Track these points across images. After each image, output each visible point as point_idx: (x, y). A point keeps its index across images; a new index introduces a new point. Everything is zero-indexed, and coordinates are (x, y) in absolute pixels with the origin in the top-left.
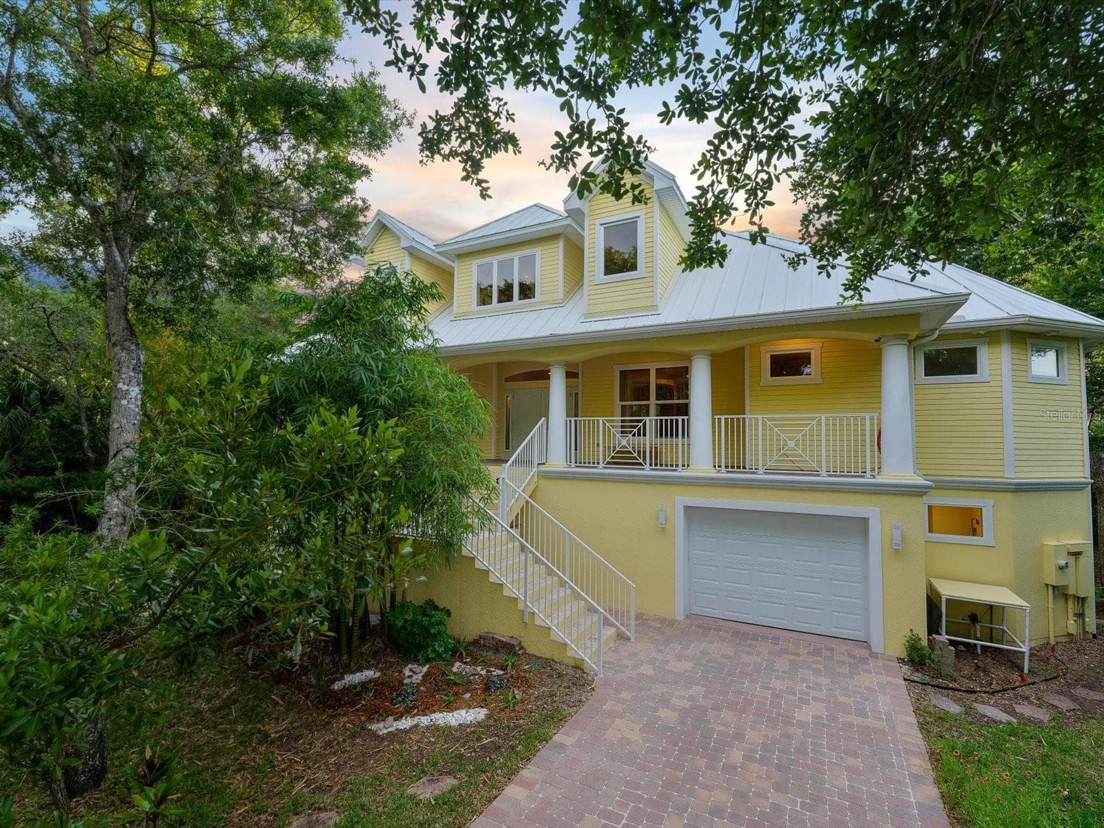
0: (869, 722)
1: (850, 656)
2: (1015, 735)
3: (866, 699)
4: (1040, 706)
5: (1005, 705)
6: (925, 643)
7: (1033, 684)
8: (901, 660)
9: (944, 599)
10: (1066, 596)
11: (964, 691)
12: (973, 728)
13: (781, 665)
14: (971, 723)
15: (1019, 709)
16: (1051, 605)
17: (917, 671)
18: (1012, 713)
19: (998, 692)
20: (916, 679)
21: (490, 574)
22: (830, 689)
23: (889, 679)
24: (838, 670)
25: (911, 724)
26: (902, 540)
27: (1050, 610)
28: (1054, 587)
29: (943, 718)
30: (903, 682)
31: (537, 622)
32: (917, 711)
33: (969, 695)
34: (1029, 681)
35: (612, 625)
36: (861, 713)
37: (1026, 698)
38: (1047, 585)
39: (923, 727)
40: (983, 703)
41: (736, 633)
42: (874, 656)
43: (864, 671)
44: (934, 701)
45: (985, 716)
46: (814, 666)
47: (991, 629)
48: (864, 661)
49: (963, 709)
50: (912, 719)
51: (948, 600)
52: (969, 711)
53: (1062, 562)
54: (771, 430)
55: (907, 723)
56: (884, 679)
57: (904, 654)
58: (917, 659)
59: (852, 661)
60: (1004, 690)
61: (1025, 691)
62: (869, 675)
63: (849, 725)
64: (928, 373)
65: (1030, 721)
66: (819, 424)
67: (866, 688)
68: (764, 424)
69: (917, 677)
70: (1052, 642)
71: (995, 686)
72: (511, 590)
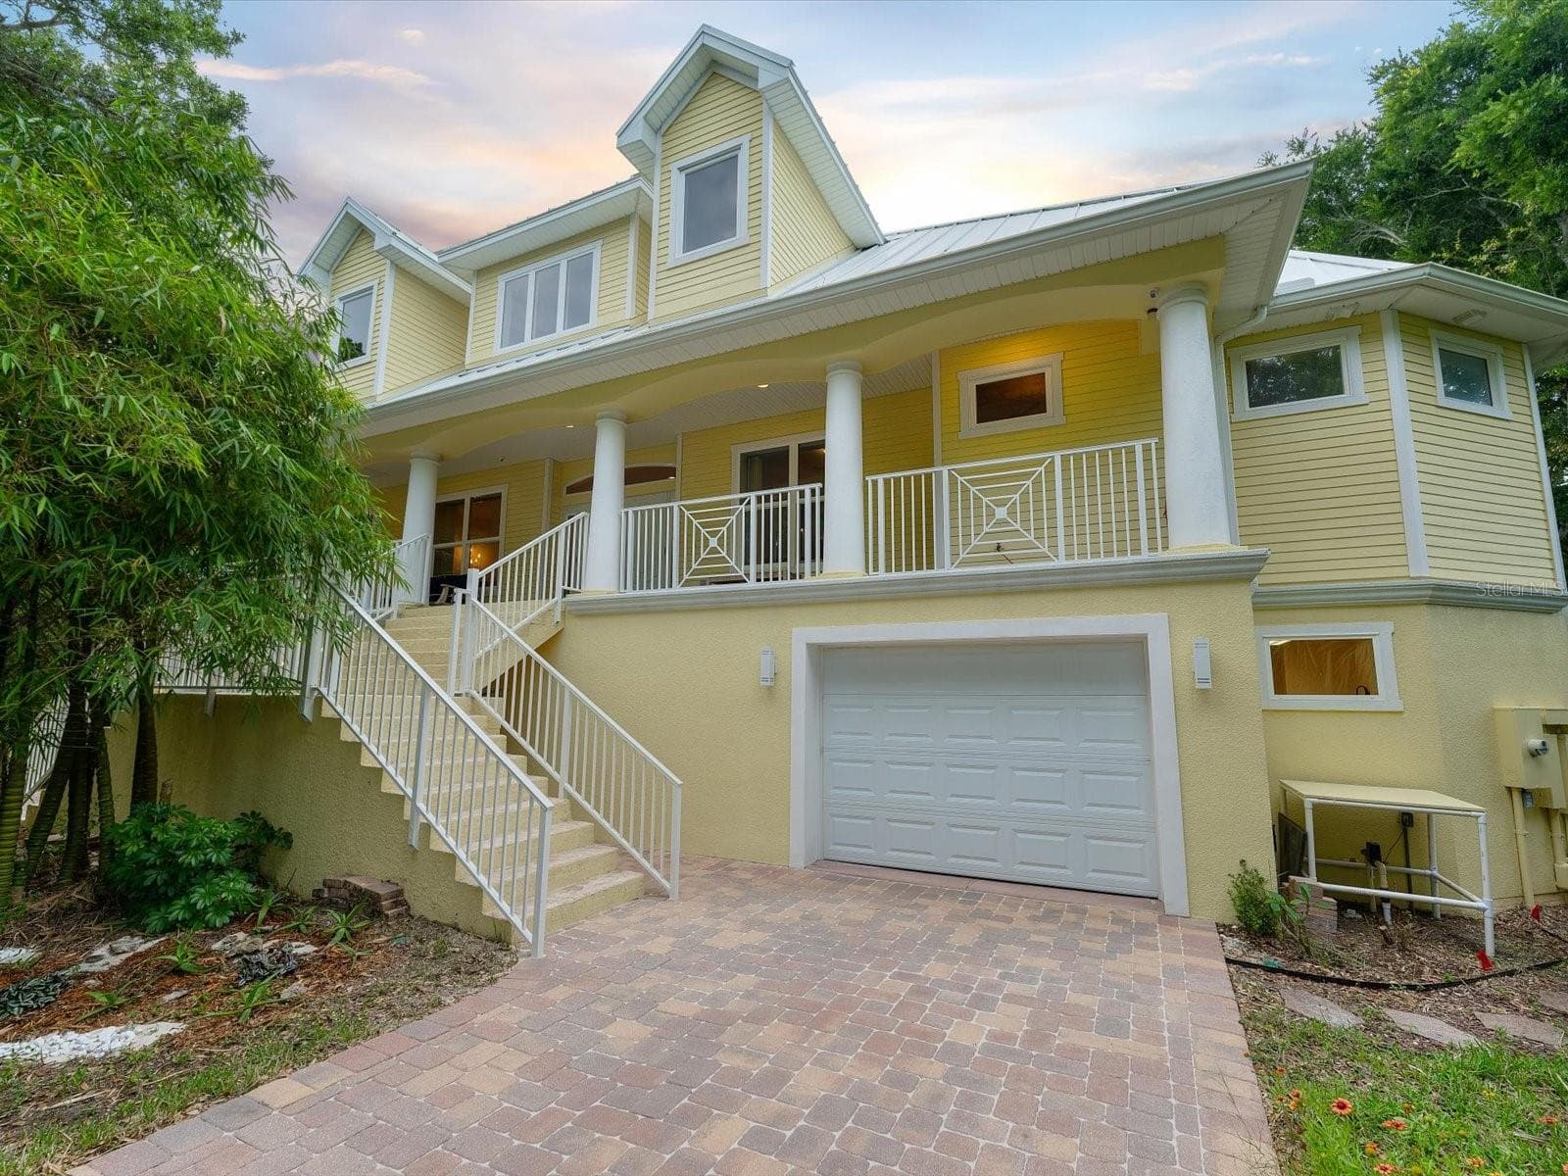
0: (1129, 1046)
1: (1116, 921)
2: (1493, 1076)
3: (1133, 998)
4: (1536, 1017)
5: (1457, 1014)
6: (1271, 886)
7: (1511, 973)
8: (1224, 929)
9: (1308, 804)
10: (1547, 814)
11: (1362, 985)
12: (1387, 1059)
13: (964, 935)
14: (1380, 1049)
15: (1489, 1021)
16: (1521, 830)
17: (1258, 947)
18: (1476, 1027)
19: (1436, 987)
20: (1253, 961)
21: (364, 751)
22: (1053, 980)
23: (1194, 960)
24: (1083, 944)
25: (1231, 1050)
26: (1212, 673)
27: (1521, 839)
28: (1523, 792)
29: (1311, 1037)
30: (1223, 965)
31: (436, 845)
32: (1248, 1023)
33: (1372, 993)
34: (1500, 967)
35: (636, 867)
36: (1111, 1026)
37: (1502, 1001)
38: (1510, 789)
39: (1262, 1059)
40: (1406, 1008)
41: (899, 887)
42: (1169, 920)
43: (1139, 945)
44: (1293, 1003)
45: (1414, 1036)
46: (1034, 938)
47: (1409, 876)
48: (1145, 929)
49: (1360, 1020)
50: (1238, 1041)
51: (1316, 807)
52: (1374, 1023)
53: (1535, 742)
54: (965, 490)
55: (1219, 1047)
56: (1180, 960)
57: (1230, 916)
58: (1257, 924)
59: (1119, 929)
60: (1450, 984)
61: (1496, 986)
62: (1151, 954)
63: (1077, 1053)
64: (1256, 401)
65: (1520, 1046)
66: (1050, 470)
67: (1138, 977)
68: (953, 481)
69: (1256, 957)
70: (1531, 904)
71: (1427, 976)
72: (396, 781)
